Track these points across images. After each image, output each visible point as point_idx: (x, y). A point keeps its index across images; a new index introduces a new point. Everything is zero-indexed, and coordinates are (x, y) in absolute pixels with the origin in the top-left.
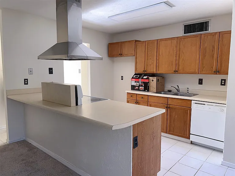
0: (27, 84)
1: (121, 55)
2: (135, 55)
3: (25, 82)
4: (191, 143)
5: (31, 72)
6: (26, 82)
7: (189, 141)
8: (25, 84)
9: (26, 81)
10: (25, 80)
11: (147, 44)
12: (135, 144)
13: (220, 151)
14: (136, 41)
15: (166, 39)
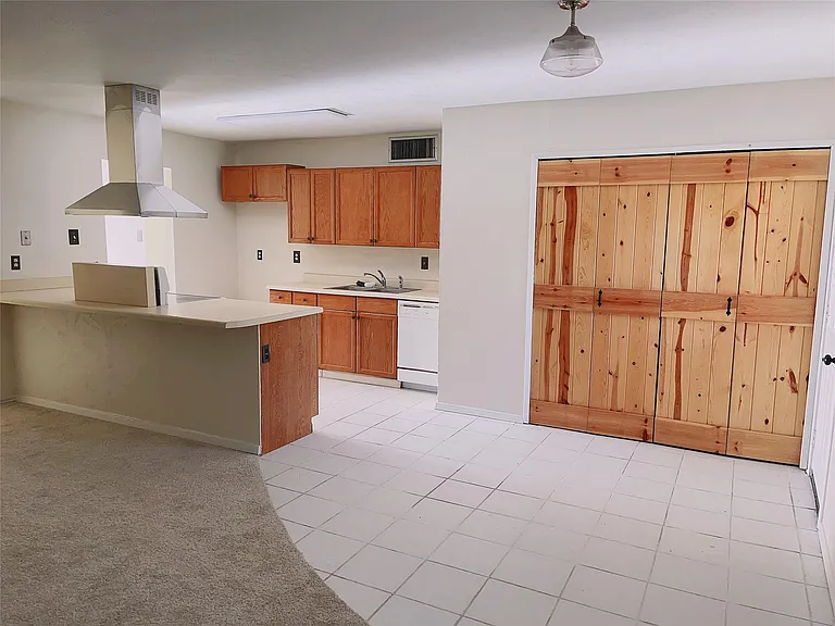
0: (18, 268)
1: (254, 197)
2: (289, 198)
3: (13, 263)
4: (402, 387)
5: (25, 238)
6: (15, 263)
7: (396, 383)
8: (13, 268)
9: (16, 260)
10: (13, 258)
11: (312, 176)
12: (266, 358)
13: (432, 391)
14: (289, 167)
15: (352, 170)
